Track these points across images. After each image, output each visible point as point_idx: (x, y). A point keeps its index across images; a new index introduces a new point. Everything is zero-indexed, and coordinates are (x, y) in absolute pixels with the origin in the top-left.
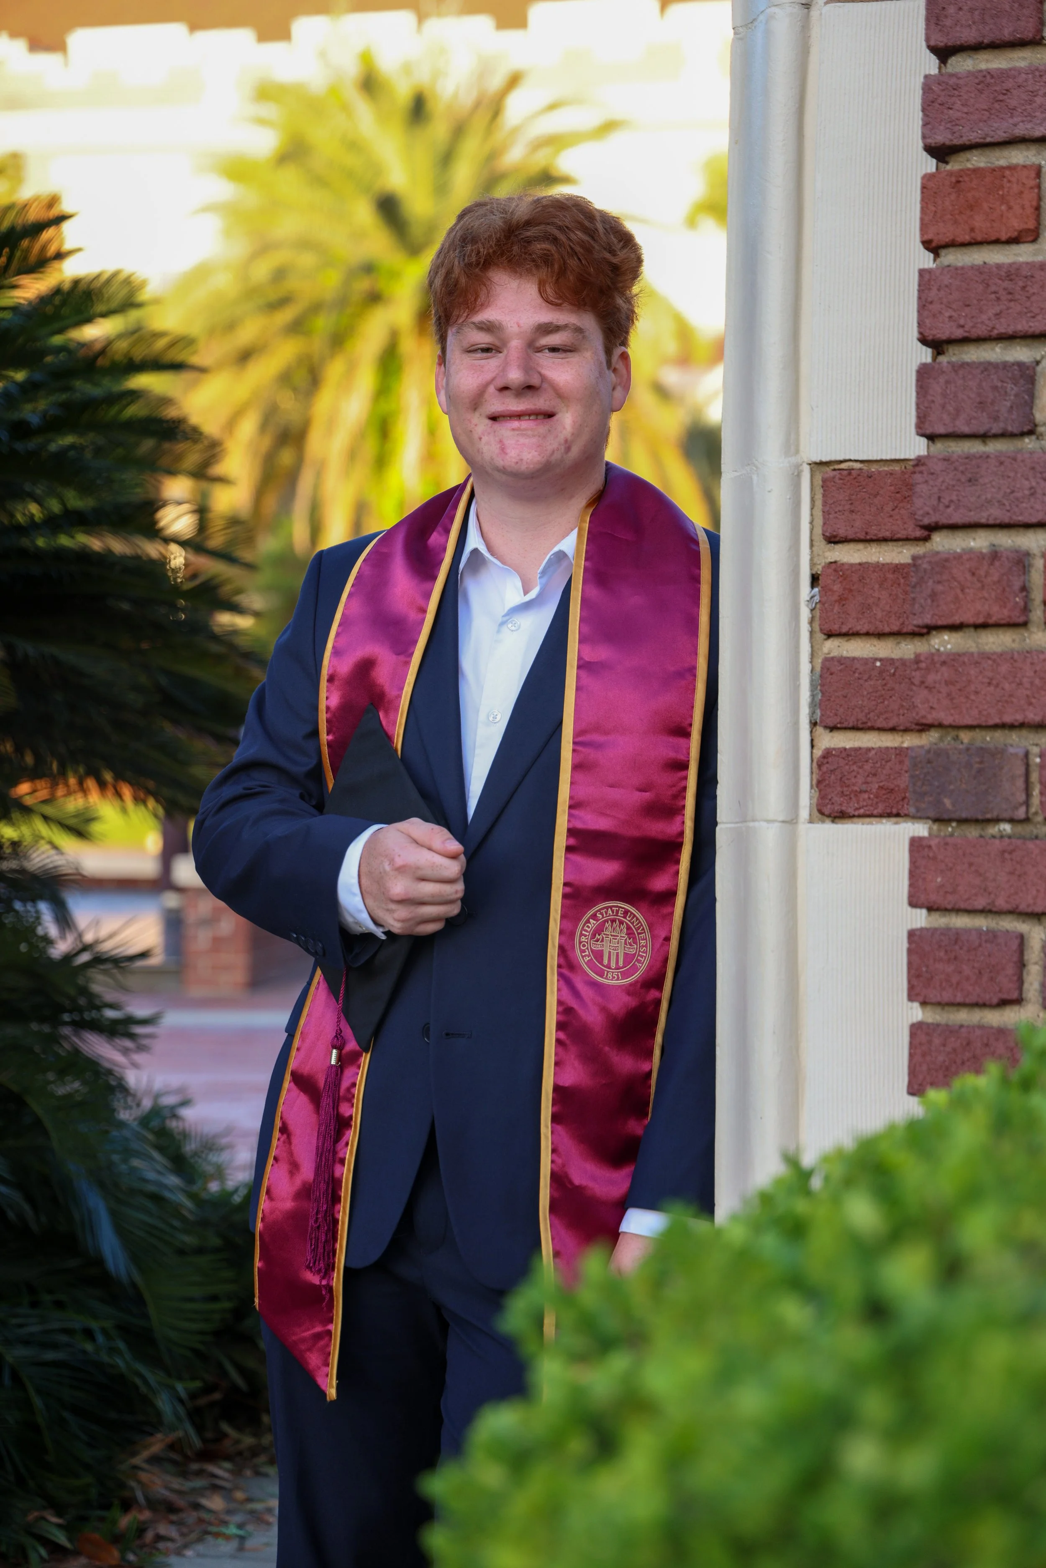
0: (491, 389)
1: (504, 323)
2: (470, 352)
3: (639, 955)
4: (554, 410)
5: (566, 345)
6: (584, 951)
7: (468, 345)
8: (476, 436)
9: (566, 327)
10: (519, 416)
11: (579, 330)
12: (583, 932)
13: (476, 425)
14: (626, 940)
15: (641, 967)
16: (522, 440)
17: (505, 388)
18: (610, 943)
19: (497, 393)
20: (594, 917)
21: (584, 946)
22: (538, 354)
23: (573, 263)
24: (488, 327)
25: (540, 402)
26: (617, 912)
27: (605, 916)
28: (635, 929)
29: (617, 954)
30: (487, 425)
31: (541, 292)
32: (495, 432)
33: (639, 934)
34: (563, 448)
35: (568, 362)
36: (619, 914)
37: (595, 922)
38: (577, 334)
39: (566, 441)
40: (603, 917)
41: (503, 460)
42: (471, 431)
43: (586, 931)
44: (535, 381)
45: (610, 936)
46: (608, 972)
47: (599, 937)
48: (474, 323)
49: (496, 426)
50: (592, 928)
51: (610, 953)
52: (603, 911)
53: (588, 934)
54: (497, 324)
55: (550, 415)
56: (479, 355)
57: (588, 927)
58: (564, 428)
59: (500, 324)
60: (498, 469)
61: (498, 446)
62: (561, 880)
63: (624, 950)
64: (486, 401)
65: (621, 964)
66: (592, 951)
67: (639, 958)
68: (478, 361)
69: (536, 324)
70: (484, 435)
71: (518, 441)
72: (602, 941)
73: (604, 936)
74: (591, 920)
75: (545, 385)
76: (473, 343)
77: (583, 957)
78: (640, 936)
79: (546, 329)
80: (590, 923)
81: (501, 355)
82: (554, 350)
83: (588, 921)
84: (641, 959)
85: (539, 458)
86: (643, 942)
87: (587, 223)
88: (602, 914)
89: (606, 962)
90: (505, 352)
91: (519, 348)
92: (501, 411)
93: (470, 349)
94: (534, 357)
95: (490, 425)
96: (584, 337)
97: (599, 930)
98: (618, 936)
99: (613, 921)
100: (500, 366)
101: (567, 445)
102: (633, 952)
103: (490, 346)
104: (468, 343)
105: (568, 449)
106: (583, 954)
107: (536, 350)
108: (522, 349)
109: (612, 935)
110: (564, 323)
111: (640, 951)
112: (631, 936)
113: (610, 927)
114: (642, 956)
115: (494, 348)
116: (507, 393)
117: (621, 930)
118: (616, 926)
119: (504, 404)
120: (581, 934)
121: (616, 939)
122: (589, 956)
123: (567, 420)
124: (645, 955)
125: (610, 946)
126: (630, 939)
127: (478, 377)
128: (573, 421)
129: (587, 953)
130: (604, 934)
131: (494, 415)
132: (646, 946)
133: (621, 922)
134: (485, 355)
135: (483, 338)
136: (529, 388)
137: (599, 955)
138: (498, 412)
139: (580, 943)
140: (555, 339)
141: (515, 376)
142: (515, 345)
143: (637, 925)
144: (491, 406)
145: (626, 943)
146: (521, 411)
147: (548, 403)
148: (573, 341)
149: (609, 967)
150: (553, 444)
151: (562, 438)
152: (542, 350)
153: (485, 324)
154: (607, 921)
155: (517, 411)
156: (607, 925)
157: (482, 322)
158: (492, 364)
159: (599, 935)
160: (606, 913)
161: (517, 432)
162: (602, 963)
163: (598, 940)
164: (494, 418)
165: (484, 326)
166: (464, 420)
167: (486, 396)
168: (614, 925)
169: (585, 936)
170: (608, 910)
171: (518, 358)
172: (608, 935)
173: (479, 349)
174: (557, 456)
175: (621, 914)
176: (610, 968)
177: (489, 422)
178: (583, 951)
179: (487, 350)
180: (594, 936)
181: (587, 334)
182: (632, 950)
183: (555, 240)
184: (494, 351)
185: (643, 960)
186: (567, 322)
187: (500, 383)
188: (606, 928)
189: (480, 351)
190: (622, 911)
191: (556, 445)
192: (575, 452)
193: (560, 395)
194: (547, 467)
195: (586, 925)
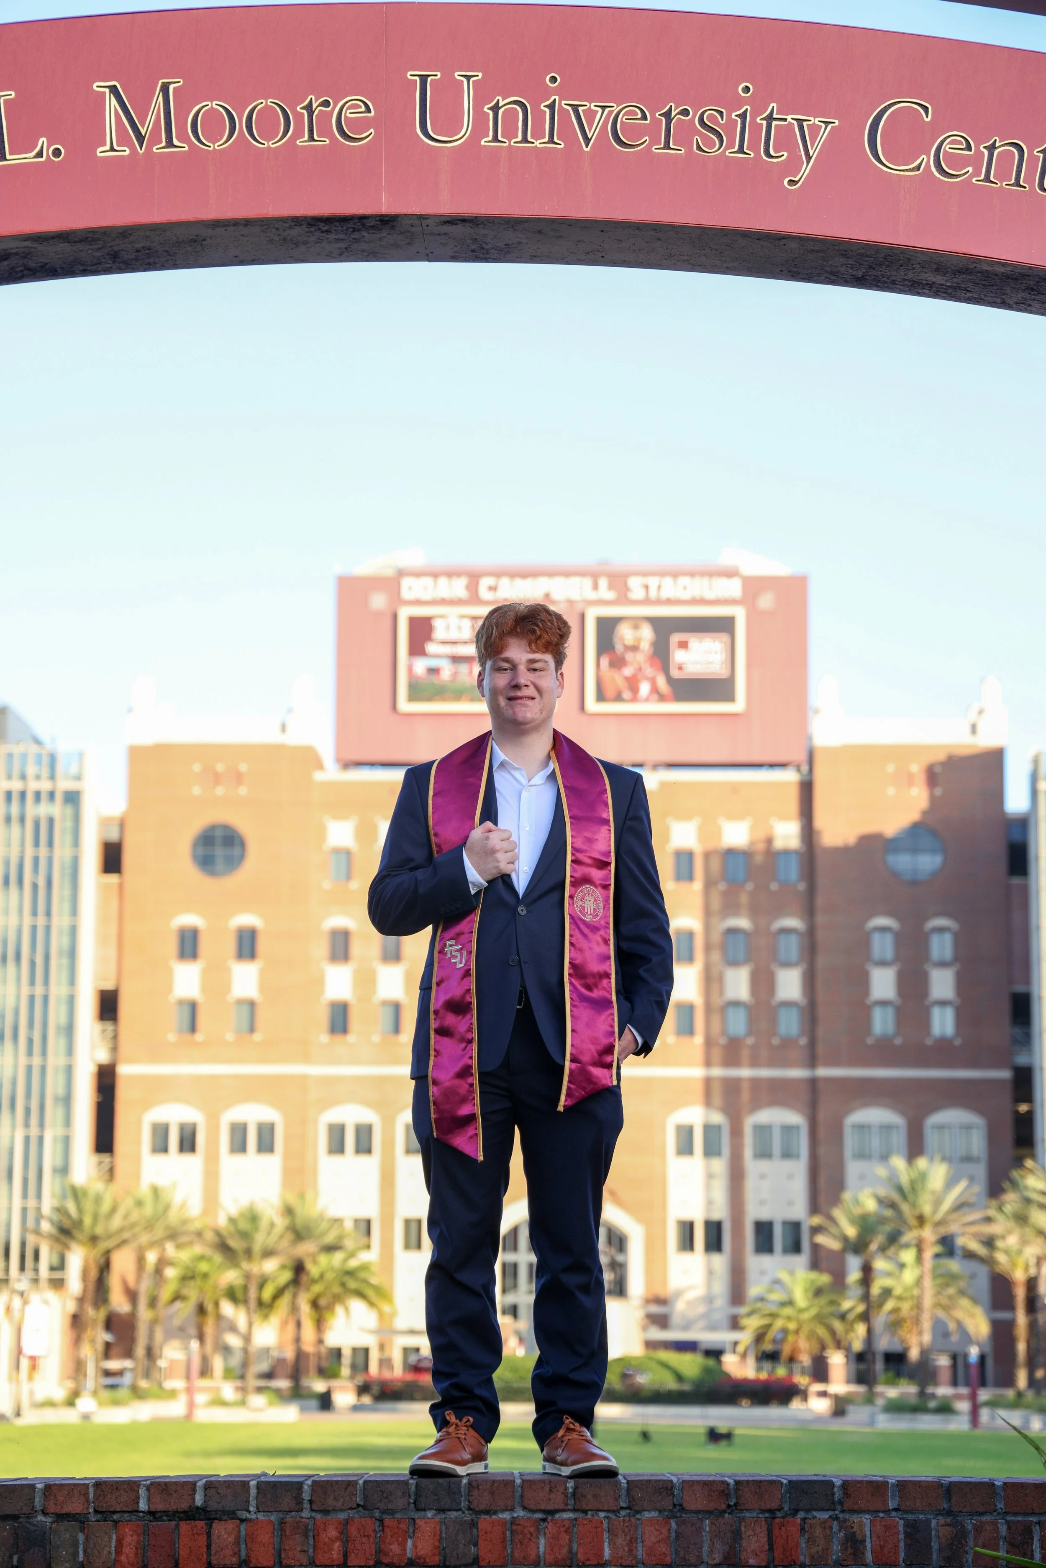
0: (509, 686)
4: (535, 697)
5: (540, 668)
6: (578, 906)
8: (501, 707)
9: (541, 660)
10: (521, 699)
11: (546, 662)
13: (502, 702)
14: (593, 903)
15: (600, 914)
16: (522, 708)
17: (516, 686)
18: (587, 904)
19: (512, 688)
20: (581, 891)
24: (508, 660)
25: (530, 692)
26: (590, 890)
28: (597, 898)
29: (590, 909)
31: (529, 644)
32: (510, 705)
34: (539, 713)
35: (540, 675)
37: (581, 894)
38: (544, 663)
39: (540, 710)
41: (514, 717)
42: (499, 705)
44: (529, 683)
46: (588, 915)
47: (583, 901)
48: (499, 658)
49: (511, 702)
50: (581, 897)
51: (588, 908)
53: (579, 899)
54: (511, 659)
55: (533, 698)
56: (502, 672)
59: (513, 659)
61: (512, 711)
62: (569, 874)
63: (593, 907)
64: (505, 691)
65: (592, 912)
66: (581, 906)
68: (502, 674)
69: (529, 659)
70: (506, 707)
75: (532, 686)
76: (499, 666)
77: (577, 908)
78: (599, 901)
79: (533, 661)
81: (513, 671)
82: (535, 670)
83: (579, 893)
85: (531, 716)
86: (600, 904)
88: (584, 891)
89: (586, 911)
93: (498, 669)
94: (527, 673)
95: (508, 702)
96: (548, 665)
97: (584, 897)
98: (591, 901)
99: (589, 894)
100: (513, 677)
103: (508, 668)
104: (496, 667)
105: (541, 713)
107: (528, 670)
108: (523, 669)
109: (589, 899)
111: (599, 907)
112: (595, 900)
114: (599, 910)
116: (516, 689)
117: (592, 898)
119: (514, 693)
120: (576, 897)
122: (579, 909)
124: (601, 909)
125: (587, 906)
126: (595, 903)
127: (501, 681)
130: (586, 899)
132: (601, 906)
133: (592, 895)
134: (505, 672)
135: (504, 665)
136: (526, 688)
137: (584, 908)
138: (512, 696)
139: (576, 902)
140: (536, 665)
141: (521, 681)
142: (520, 667)
144: (509, 693)
146: (522, 696)
147: (533, 694)
148: (542, 666)
149: (587, 913)
151: (538, 708)
152: (532, 669)
154: (586, 894)
155: (520, 696)
157: (504, 658)
158: (509, 675)
160: (586, 891)
161: (520, 705)
162: (584, 912)
164: (510, 699)
165: (504, 660)
167: (507, 689)
168: (589, 896)
170: (586, 889)
173: (502, 669)
174: (537, 715)
175: (592, 891)
179: (506, 669)
180: (581, 901)
182: (595, 907)
185: (600, 912)
186: (540, 658)
187: (513, 685)
188: (586, 896)
191: (536, 711)
192: (544, 714)
193: (538, 690)
194: (533, 720)
195: (578, 896)
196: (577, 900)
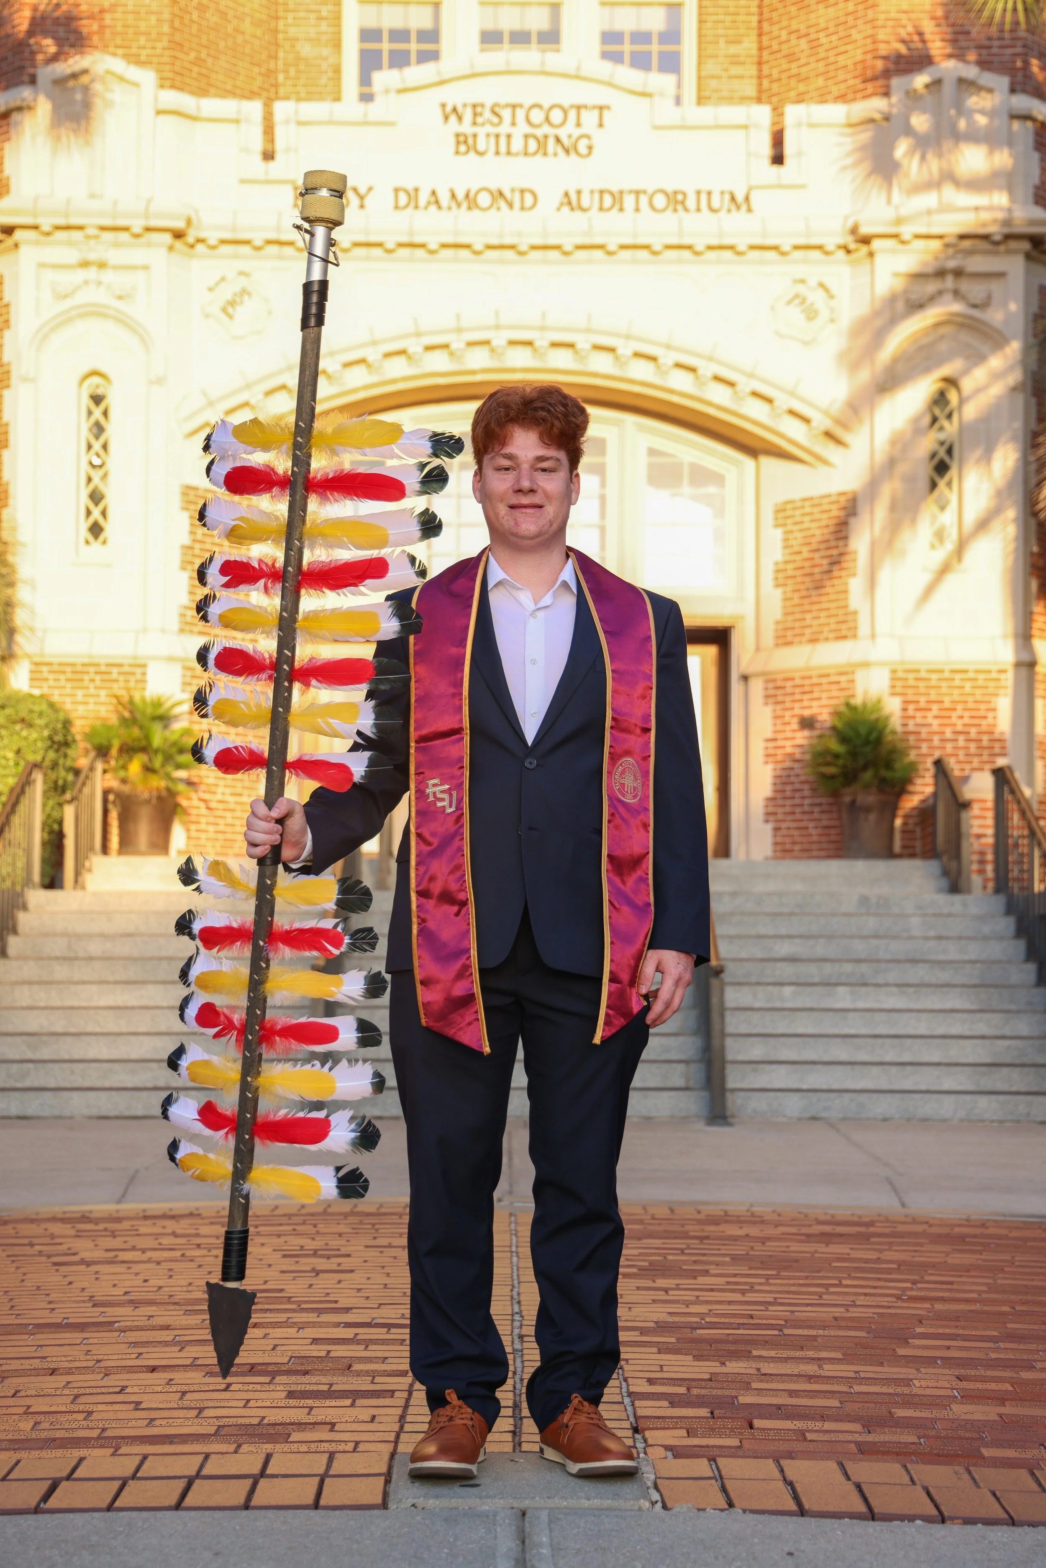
0: (511, 491)
1: (518, 455)
2: (497, 469)
3: (638, 787)
4: (543, 504)
5: (550, 468)
8: (499, 518)
9: (551, 458)
10: (525, 506)
11: (558, 460)
13: (501, 511)
15: (639, 794)
16: (526, 520)
17: (520, 491)
19: (514, 493)
20: (621, 765)
23: (557, 423)
24: (510, 457)
25: (536, 499)
28: (636, 773)
29: (631, 786)
30: (507, 510)
31: (541, 438)
32: (512, 515)
33: (638, 776)
34: (548, 524)
35: (551, 477)
37: (621, 768)
38: (556, 462)
39: (549, 521)
40: (625, 766)
41: (516, 530)
42: (498, 514)
43: (617, 772)
44: (535, 488)
48: (500, 454)
49: (513, 511)
50: (620, 771)
51: (627, 785)
52: (625, 762)
54: (515, 455)
56: (503, 472)
58: (548, 515)
60: (512, 535)
61: (514, 522)
62: (609, 744)
63: (633, 784)
64: (508, 497)
65: (632, 791)
66: (620, 783)
68: (503, 475)
69: (537, 456)
70: (505, 516)
71: (524, 520)
73: (625, 776)
75: (540, 491)
76: (499, 465)
79: (541, 459)
81: (516, 472)
83: (618, 767)
85: (537, 529)
86: (639, 781)
89: (626, 790)
90: (518, 470)
92: (516, 504)
94: (534, 473)
95: (509, 511)
96: (559, 463)
97: (623, 772)
98: (630, 777)
99: (628, 768)
100: (515, 478)
101: (551, 523)
102: (636, 785)
103: (510, 467)
104: (496, 465)
105: (551, 525)
106: (616, 785)
107: (535, 470)
108: (527, 469)
110: (550, 456)
115: (512, 467)
116: (519, 494)
117: (631, 773)
119: (517, 499)
120: (615, 774)
123: (550, 510)
125: (627, 781)
126: (635, 778)
127: (503, 484)
128: (553, 512)
133: (631, 769)
134: (507, 472)
135: (506, 463)
136: (532, 491)
137: (623, 786)
138: (514, 504)
139: (615, 778)
140: (545, 465)
141: (524, 484)
142: (525, 466)
144: (510, 500)
145: (633, 781)
146: (526, 504)
147: (540, 500)
148: (554, 466)
150: (543, 521)
151: (548, 519)
152: (539, 470)
155: (524, 504)
156: (626, 770)
157: (506, 454)
158: (510, 476)
161: (525, 516)
163: (622, 778)
164: (512, 507)
165: (507, 456)
166: (493, 509)
167: (508, 495)
171: (526, 474)
174: (546, 528)
175: (631, 765)
176: (627, 793)
177: (509, 509)
179: (507, 469)
180: (621, 775)
181: (562, 462)
183: (549, 411)
184: (512, 469)
185: (640, 790)
186: (552, 455)
187: (515, 488)
189: (504, 469)
191: (543, 524)
192: (555, 526)
193: (547, 496)
194: (539, 534)
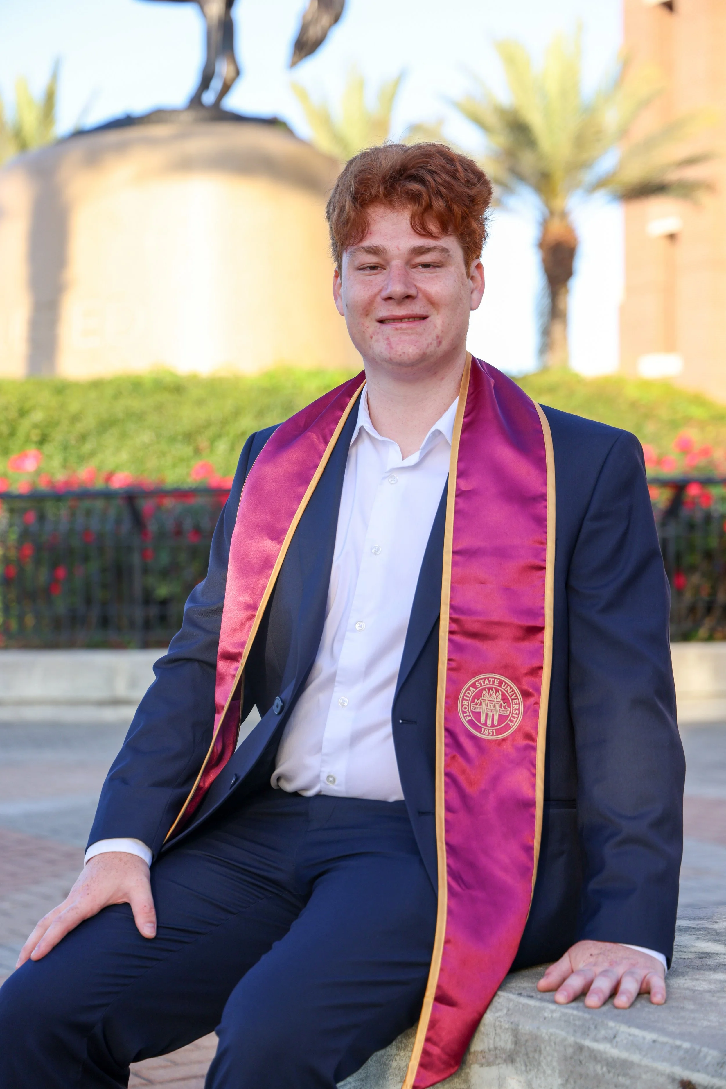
0: (379, 299)
1: (386, 248)
2: (361, 269)
3: (512, 716)
4: (427, 314)
5: (435, 263)
6: (466, 712)
7: (359, 265)
8: (368, 335)
9: (434, 249)
10: (400, 319)
11: (444, 250)
12: (465, 698)
13: (368, 327)
14: (501, 705)
15: (513, 726)
16: (405, 338)
17: (389, 298)
18: (487, 706)
19: (384, 302)
20: (474, 685)
21: (465, 708)
22: (413, 270)
24: (374, 251)
25: (416, 308)
26: (494, 682)
27: (483, 684)
28: (509, 695)
29: (493, 715)
30: (376, 327)
31: (414, 221)
32: (382, 332)
33: (512, 700)
34: (435, 343)
35: (437, 276)
36: (495, 684)
37: (474, 690)
38: (443, 253)
39: (438, 337)
40: (481, 686)
41: (389, 353)
42: (364, 332)
43: (467, 696)
44: (413, 292)
45: (487, 701)
46: (485, 729)
47: (477, 702)
48: (363, 248)
49: (384, 327)
50: (472, 694)
51: (487, 714)
52: (482, 681)
53: (468, 699)
54: (381, 248)
55: (424, 318)
56: (368, 272)
57: (469, 693)
58: (436, 327)
59: (384, 249)
60: (385, 360)
61: (386, 342)
62: (445, 656)
63: (499, 712)
64: (375, 308)
65: (496, 723)
66: (472, 712)
67: (512, 718)
68: (368, 277)
69: (412, 247)
70: (374, 335)
71: (401, 338)
72: (481, 704)
73: (482, 701)
74: (471, 688)
75: (420, 295)
76: (364, 263)
77: (464, 717)
78: (513, 701)
79: (419, 251)
80: (470, 690)
81: (385, 271)
82: (426, 266)
83: (468, 689)
84: (513, 719)
85: (418, 351)
86: (516, 707)
87: (448, 166)
88: (480, 683)
89: (483, 721)
90: (388, 269)
91: (399, 266)
92: (387, 316)
93: (361, 267)
94: (410, 272)
95: (378, 327)
96: (449, 255)
97: (478, 696)
98: (494, 701)
99: (490, 689)
100: (384, 281)
101: (439, 340)
102: (506, 713)
103: (377, 265)
104: (359, 263)
105: (440, 343)
106: (465, 715)
107: (412, 267)
108: (401, 267)
109: (488, 700)
110: (433, 246)
111: (513, 713)
112: (505, 701)
113: (487, 694)
114: (514, 718)
115: (379, 265)
116: (390, 302)
117: (497, 696)
118: (493, 693)
119: (389, 310)
120: (463, 699)
121: (492, 703)
122: (469, 716)
123: (438, 321)
124: (517, 716)
125: (487, 709)
126: (504, 703)
127: (368, 290)
128: (443, 322)
129: (468, 714)
130: (483, 699)
131: (381, 319)
132: (519, 709)
133: (497, 690)
134: (373, 272)
135: (371, 259)
136: (408, 298)
137: (478, 715)
138: (385, 316)
139: (462, 705)
141: (397, 289)
142: (397, 263)
143: (510, 692)
144: (379, 312)
145: (501, 707)
146: (402, 316)
147: (422, 309)
148: (440, 259)
149: (485, 724)
150: (428, 340)
151: (434, 335)
152: (417, 266)
153: (372, 249)
154: (484, 689)
155: (399, 316)
156: (484, 692)
157: (370, 247)
158: (378, 279)
159: (478, 700)
160: (484, 683)
161: (399, 331)
162: (480, 721)
163: (476, 704)
164: (382, 321)
165: (371, 250)
166: (358, 323)
167: (375, 305)
168: (491, 692)
169: (466, 700)
170: (485, 680)
171: (399, 274)
172: (486, 700)
173: (368, 267)
174: (432, 348)
175: (497, 683)
176: (487, 726)
177: (378, 324)
178: (464, 712)
179: (373, 268)
180: (473, 701)
181: (451, 253)
182: (506, 712)
184: (379, 268)
185: (515, 720)
186: (435, 245)
187: (385, 294)
188: (484, 695)
189: (368, 269)
190: (497, 681)
191: (430, 341)
192: (445, 345)
193: (432, 302)
194: (423, 357)
195: (467, 692)
196: (465, 702)
